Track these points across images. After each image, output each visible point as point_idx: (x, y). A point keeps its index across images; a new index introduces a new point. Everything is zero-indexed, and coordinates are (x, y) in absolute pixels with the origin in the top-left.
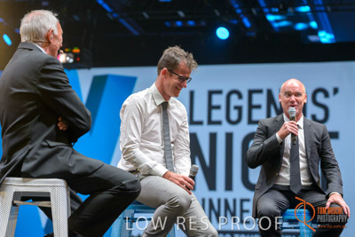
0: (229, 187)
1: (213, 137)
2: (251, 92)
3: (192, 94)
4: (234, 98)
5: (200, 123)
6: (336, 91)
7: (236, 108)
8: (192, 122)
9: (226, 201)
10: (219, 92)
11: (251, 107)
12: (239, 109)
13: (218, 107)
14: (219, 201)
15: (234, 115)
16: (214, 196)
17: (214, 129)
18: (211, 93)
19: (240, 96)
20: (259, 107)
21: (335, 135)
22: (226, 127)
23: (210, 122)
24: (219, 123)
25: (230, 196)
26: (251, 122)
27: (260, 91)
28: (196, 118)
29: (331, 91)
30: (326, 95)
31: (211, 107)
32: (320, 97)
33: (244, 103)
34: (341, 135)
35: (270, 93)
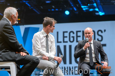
0: (70, 63)
1: (65, 47)
2: (77, 32)
3: (58, 33)
4: (72, 34)
5: (61, 42)
6: (105, 31)
7: (72, 37)
8: (58, 42)
9: (70, 68)
10: (67, 32)
11: (77, 36)
12: (73, 37)
13: (66, 37)
14: (67, 67)
15: (72, 39)
16: (66, 66)
17: (65, 44)
18: (64, 32)
19: (74, 33)
20: (80, 36)
21: (105, 45)
22: (69, 43)
23: (64, 42)
24: (67, 42)
25: (71, 66)
26: (77, 41)
27: (80, 31)
28: (59, 41)
29: (103, 31)
30: (102, 32)
31: (64, 37)
32: (100, 33)
33: (75, 35)
34: (107, 45)
35: (83, 32)
